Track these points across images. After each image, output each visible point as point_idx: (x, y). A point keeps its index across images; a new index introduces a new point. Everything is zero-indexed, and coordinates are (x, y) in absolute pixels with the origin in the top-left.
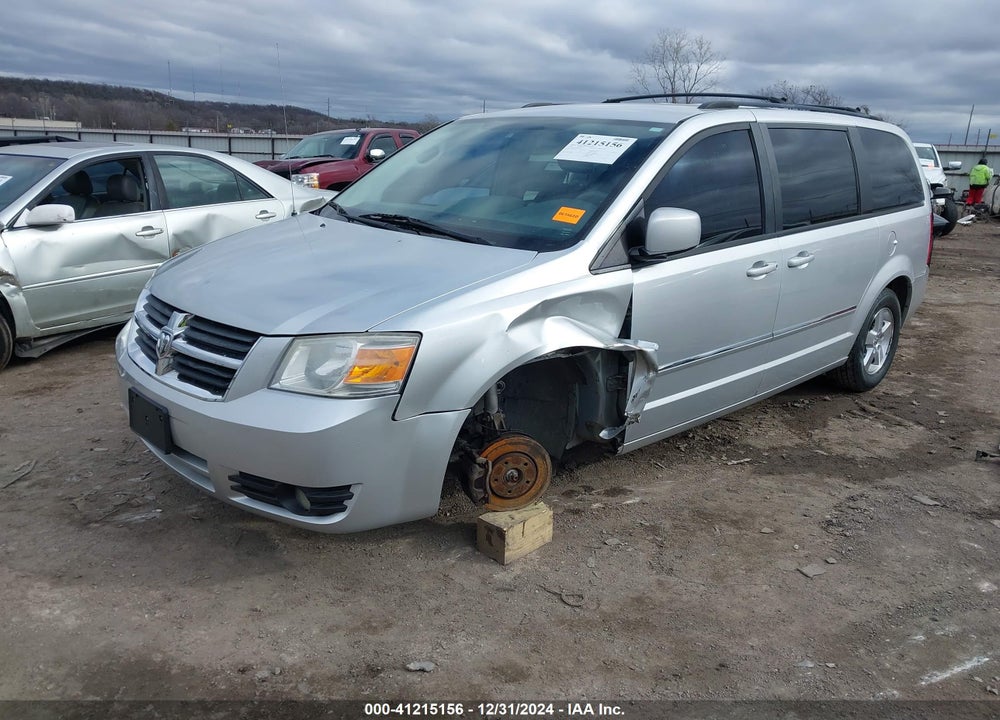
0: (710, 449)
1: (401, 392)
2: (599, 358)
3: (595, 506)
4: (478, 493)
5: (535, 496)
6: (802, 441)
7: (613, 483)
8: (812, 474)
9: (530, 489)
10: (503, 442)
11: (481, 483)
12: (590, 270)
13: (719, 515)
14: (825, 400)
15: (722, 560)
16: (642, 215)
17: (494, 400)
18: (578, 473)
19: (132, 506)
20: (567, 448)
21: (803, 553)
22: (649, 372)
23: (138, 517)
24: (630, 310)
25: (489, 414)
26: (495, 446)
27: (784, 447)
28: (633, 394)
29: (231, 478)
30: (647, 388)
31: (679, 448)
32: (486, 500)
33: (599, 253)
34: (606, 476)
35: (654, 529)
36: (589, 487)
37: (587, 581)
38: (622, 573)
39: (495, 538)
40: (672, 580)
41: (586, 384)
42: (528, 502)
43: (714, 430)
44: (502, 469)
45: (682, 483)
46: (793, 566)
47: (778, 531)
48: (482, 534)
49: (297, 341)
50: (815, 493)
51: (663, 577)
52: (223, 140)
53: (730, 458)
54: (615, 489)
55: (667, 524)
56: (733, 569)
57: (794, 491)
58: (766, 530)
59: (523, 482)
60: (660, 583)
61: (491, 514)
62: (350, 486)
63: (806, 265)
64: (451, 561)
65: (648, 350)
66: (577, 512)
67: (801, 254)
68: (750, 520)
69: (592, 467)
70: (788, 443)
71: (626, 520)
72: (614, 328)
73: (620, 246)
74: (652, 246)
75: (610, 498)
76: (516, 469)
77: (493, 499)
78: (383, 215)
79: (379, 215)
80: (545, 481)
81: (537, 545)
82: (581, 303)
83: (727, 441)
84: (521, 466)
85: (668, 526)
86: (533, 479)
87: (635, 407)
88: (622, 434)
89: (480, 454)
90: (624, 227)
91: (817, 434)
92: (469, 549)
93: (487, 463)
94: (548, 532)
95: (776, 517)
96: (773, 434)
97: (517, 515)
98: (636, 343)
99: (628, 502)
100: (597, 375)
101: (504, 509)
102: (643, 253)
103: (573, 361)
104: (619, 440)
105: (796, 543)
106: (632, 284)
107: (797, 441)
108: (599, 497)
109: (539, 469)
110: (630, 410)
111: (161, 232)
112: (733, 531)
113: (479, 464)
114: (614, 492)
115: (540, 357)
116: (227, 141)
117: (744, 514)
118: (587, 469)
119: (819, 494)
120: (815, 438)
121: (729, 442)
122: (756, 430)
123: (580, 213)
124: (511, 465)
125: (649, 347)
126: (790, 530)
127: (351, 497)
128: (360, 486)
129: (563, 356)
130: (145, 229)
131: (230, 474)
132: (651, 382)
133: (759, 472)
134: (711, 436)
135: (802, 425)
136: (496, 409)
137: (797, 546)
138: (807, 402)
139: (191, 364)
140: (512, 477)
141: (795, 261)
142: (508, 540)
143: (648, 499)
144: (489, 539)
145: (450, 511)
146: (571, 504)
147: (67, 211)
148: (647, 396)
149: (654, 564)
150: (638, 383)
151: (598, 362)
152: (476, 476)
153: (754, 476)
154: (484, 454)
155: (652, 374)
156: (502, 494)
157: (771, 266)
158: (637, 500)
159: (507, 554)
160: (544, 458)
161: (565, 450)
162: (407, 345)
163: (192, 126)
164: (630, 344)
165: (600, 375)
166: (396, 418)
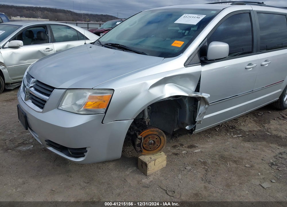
0: (227, 131)
1: (105, 113)
2: (187, 99)
3: (184, 152)
4: (138, 149)
5: (160, 150)
6: (261, 129)
7: (191, 143)
8: (265, 142)
9: (158, 148)
10: (148, 130)
11: (139, 145)
12: (184, 65)
13: (229, 158)
14: (269, 113)
15: (230, 178)
16: (206, 44)
17: (146, 114)
18: (179, 138)
19: (24, 144)
20: (174, 130)
21: (262, 177)
22: (206, 105)
23: (24, 148)
24: (200, 81)
25: (144, 119)
26: (145, 131)
27: (254, 131)
28: (199, 113)
29: (46, 141)
30: (205, 111)
31: (216, 130)
32: (141, 151)
33: (188, 59)
34: (189, 140)
35: (204, 163)
36: (182, 144)
37: (177, 184)
38: (191, 182)
39: (144, 165)
40: (210, 186)
41: (181, 109)
42: (157, 152)
43: (229, 123)
44: (147, 140)
45: (216, 144)
46: (258, 183)
47: (252, 166)
48: (139, 164)
49: (68, 91)
50: (266, 150)
51: (207, 185)
52: (86, 24)
53: (234, 134)
54: (191, 145)
55: (209, 161)
56: (234, 182)
57: (258, 149)
58: (247, 165)
59: (156, 145)
60: (205, 187)
61: (143, 156)
62: (86, 148)
63: (267, 65)
64: (128, 173)
65: (206, 97)
66: (176, 154)
67: (266, 61)
68: (241, 161)
69: (184, 136)
70: (255, 129)
71: (194, 159)
72: (193, 88)
73: (197, 56)
74: (210, 56)
75: (190, 149)
76: (153, 140)
77: (144, 151)
78: (111, 44)
79: (110, 44)
80: (164, 145)
81: (160, 168)
82: (180, 78)
83: (233, 128)
84: (155, 139)
85: (210, 162)
86: (159, 144)
87: (200, 118)
88: (195, 127)
89: (139, 134)
90: (199, 48)
91: (267, 126)
92: (135, 168)
93: (142, 138)
94: (165, 163)
95: (251, 160)
96: (250, 126)
97: (153, 157)
98: (201, 94)
99: (196, 151)
100: (186, 105)
101: (148, 154)
102: (206, 59)
103: (176, 100)
104: (193, 129)
105: (259, 172)
106: (201, 72)
107: (259, 128)
108: (185, 149)
109: (162, 141)
110: (198, 119)
111: (52, 50)
112: (235, 165)
113: (139, 138)
114: (191, 147)
115: (162, 99)
116: (87, 24)
117: (239, 158)
118: (182, 137)
119: (268, 151)
120: (266, 128)
121: (234, 128)
122: (244, 123)
123: (182, 43)
124: (151, 139)
125: (206, 96)
126: (257, 166)
127: (86, 152)
128: (90, 148)
129: (172, 99)
130: (47, 49)
131: (45, 139)
132: (206, 109)
133: (245, 140)
134: (228, 125)
135: (261, 122)
136: (147, 117)
137: (259, 174)
138: (262, 113)
139: (34, 98)
140: (151, 143)
141: (264, 63)
142: (149, 167)
143: (203, 150)
144: (142, 165)
145: (131, 152)
146: (174, 151)
147: (21, 42)
148: (205, 114)
149: (204, 179)
150: (202, 109)
151: (187, 100)
152: (137, 143)
153: (243, 142)
154: (141, 134)
155: (207, 106)
156: (147, 149)
157: (255, 65)
158: (199, 150)
159: (148, 172)
160: (163, 137)
161: (173, 131)
162: (108, 94)
163: (79, 20)
164: (199, 94)
165: (187, 105)
166: (103, 123)
